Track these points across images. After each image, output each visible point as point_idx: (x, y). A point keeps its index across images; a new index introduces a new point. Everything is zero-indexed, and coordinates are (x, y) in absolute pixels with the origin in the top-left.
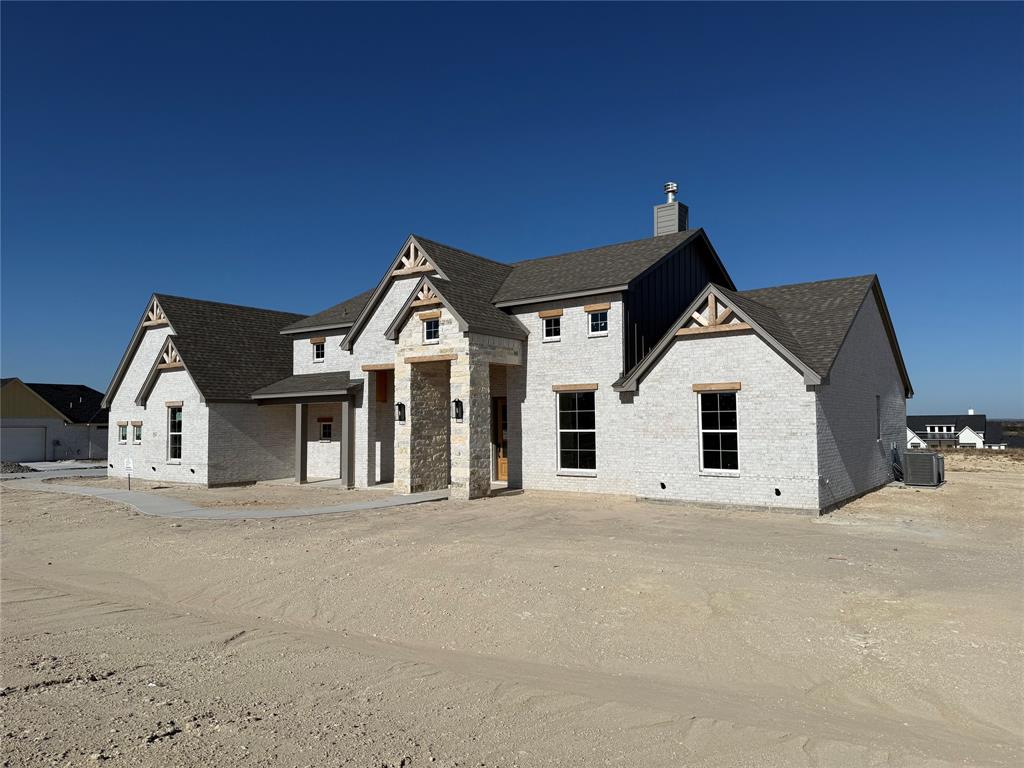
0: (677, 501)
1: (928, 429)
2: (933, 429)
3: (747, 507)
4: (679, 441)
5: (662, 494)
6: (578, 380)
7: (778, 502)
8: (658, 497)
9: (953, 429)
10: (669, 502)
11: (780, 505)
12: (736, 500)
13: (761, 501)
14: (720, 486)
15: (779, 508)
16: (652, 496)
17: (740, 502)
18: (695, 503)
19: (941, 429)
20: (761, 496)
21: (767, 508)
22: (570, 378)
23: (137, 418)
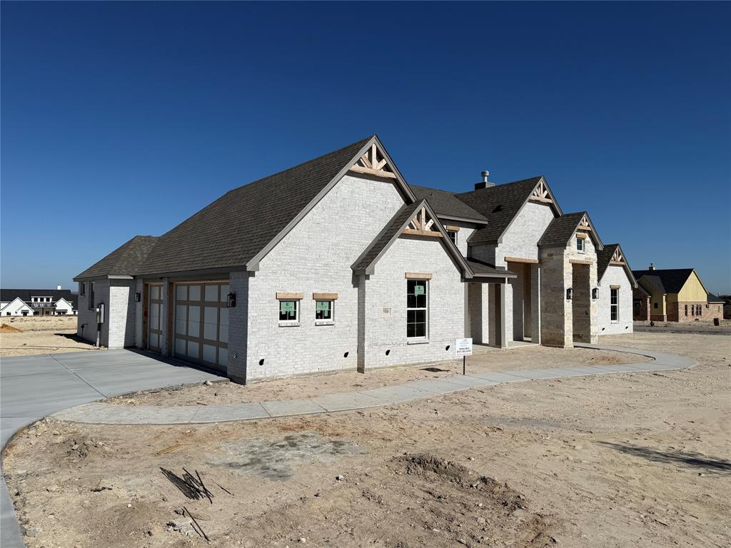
1: (33, 299)
2: (36, 300)
5: (603, 333)
7: (626, 331)
9: (51, 299)
12: (618, 332)
19: (42, 300)
23: (324, 289)
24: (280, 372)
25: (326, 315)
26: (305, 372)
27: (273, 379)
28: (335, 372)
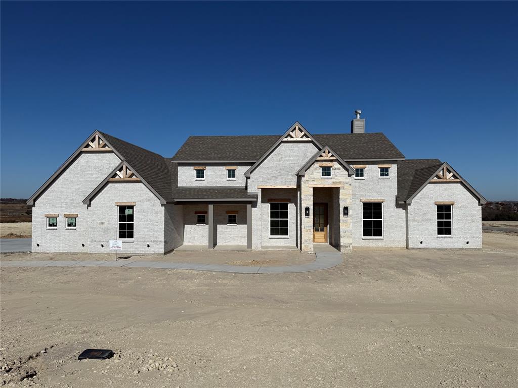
0: (427, 248)
3: (456, 249)
4: (429, 224)
5: (421, 246)
6: (373, 198)
7: (468, 246)
8: (419, 247)
10: (424, 249)
11: (468, 247)
12: (452, 246)
13: (461, 246)
14: (445, 241)
15: (468, 249)
16: (416, 247)
17: (453, 247)
18: (435, 249)
20: (461, 244)
21: (463, 249)
22: (370, 196)
23: (72, 212)
24: (47, 250)
25: (74, 224)
26: (60, 252)
27: (44, 253)
28: (77, 254)
